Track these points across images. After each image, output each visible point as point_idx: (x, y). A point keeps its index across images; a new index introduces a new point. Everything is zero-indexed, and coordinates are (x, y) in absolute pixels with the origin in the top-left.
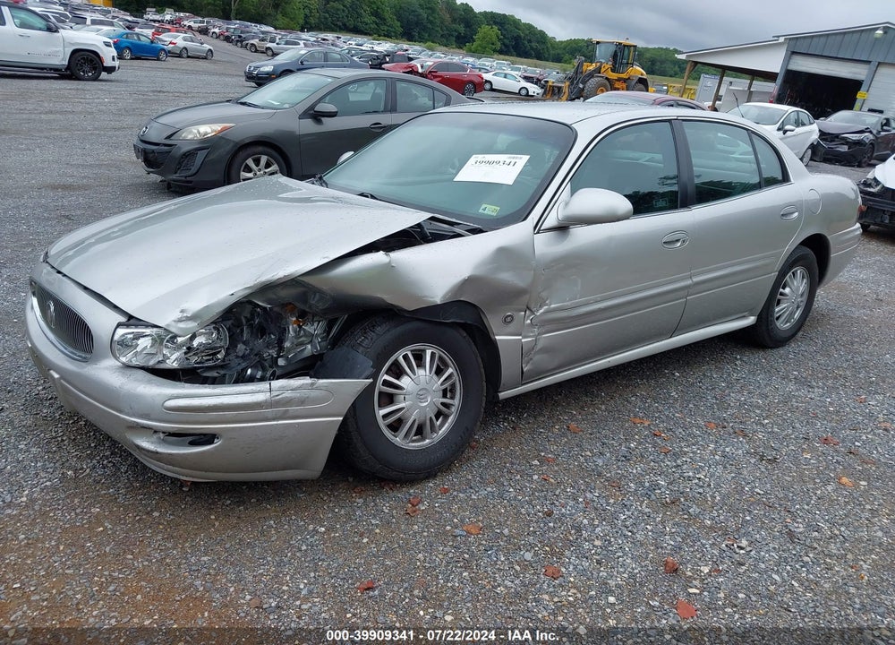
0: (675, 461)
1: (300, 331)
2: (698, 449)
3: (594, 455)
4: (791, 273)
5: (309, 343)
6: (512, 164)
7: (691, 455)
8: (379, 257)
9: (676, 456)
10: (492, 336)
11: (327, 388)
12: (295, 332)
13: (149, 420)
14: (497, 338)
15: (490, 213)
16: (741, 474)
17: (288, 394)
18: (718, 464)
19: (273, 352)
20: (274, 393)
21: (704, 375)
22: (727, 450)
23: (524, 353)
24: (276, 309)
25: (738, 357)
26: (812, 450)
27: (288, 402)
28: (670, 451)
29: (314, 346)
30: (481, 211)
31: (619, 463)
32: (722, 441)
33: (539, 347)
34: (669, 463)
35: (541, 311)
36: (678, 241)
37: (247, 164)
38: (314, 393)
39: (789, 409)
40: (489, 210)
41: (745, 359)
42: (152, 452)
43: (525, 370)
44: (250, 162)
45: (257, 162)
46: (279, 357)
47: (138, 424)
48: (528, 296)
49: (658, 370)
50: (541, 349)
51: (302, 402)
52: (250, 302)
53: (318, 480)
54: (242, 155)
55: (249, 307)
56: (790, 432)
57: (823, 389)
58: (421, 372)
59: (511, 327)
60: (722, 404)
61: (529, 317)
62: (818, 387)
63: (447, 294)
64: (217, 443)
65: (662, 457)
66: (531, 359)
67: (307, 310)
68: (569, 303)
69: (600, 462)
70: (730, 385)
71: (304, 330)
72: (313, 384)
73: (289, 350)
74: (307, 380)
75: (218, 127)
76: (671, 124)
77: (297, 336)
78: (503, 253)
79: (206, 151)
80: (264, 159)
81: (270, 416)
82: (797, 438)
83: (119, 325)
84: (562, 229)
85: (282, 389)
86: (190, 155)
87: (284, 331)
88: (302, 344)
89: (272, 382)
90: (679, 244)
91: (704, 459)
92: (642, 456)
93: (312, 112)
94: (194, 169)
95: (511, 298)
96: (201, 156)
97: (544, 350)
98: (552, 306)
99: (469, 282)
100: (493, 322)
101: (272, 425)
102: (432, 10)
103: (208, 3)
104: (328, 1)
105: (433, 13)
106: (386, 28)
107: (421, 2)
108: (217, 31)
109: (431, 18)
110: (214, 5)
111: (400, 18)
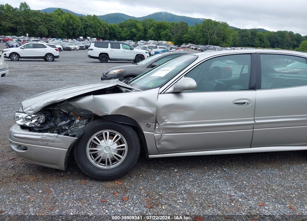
6: (169, 70)
10: (142, 131)
11: (62, 138)
12: (78, 122)
17: (48, 138)
20: (43, 137)
30: (148, 86)
33: (162, 139)
35: (163, 124)
38: (58, 139)
40: (151, 85)
43: (158, 147)
59: (150, 129)
61: (157, 126)
64: (27, 150)
66: (160, 143)
72: (57, 136)
74: (55, 135)
75: (119, 70)
85: (46, 136)
90: (245, 104)
93: (151, 66)
97: (165, 140)
98: (168, 123)
100: (142, 126)
101: (43, 147)
102: (283, 37)
103: (202, 41)
104: (243, 37)
105: (284, 38)
106: (264, 44)
107: (279, 34)
108: (199, 48)
109: (283, 40)
110: (203, 41)
111: (270, 40)
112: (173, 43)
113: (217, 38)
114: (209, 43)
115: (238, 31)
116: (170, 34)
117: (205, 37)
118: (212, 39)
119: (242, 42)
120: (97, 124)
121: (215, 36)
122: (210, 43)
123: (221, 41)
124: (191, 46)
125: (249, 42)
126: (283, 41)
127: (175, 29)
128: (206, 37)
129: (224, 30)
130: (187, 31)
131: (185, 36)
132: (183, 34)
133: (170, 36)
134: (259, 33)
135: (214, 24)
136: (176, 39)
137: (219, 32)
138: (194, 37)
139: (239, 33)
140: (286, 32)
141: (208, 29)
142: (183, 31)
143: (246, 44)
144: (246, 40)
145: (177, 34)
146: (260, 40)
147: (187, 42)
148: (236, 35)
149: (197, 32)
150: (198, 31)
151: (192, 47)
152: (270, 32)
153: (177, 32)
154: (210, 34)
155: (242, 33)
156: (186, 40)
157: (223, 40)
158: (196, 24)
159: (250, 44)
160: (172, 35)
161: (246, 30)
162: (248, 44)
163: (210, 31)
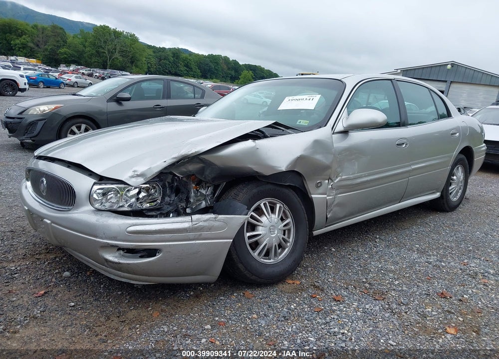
0: (325, 319)
1: (198, 193)
2: (345, 307)
3: (259, 317)
4: (456, 168)
5: (203, 200)
6: (311, 99)
7: (339, 312)
8: (250, 143)
9: (327, 314)
10: (309, 195)
11: (223, 221)
12: (194, 193)
13: (116, 240)
14: (313, 196)
15: (304, 124)
16: (377, 327)
17: (201, 224)
18: (359, 319)
19: (183, 205)
20: (194, 223)
21: (353, 250)
22: (367, 306)
23: (328, 205)
24: (185, 179)
25: (378, 237)
26: (433, 303)
27: (201, 229)
28: (322, 309)
29: (206, 202)
30: (298, 123)
31: (279, 323)
32: (363, 300)
33: (336, 202)
34: (320, 321)
35: (337, 180)
36: (403, 144)
37: (72, 130)
38: (217, 224)
39: (414, 272)
40: (304, 123)
41: (383, 237)
42: (116, 263)
43: (328, 216)
44: (74, 128)
45: (79, 128)
46: (187, 207)
47: (108, 243)
48: (330, 171)
49: (320, 247)
50: (336, 204)
51: (210, 229)
52: (171, 173)
53: (215, 283)
54: (68, 124)
55: (171, 176)
56: (415, 289)
57: (437, 256)
58: (273, 216)
59: (321, 190)
60: (366, 271)
61: (330, 183)
62: (434, 255)
63: (288, 166)
64: (158, 256)
65: (314, 316)
66: (332, 210)
67: (203, 179)
68: (351, 176)
69: (263, 323)
70: (371, 256)
71: (200, 192)
72: (215, 218)
73: (193, 204)
74: (212, 216)
75: (53, 107)
76: (392, 82)
77: (196, 196)
78: (317, 143)
79: (44, 121)
80: (83, 127)
81: (191, 238)
82: (421, 294)
83: (95, 184)
84: (345, 132)
85: (198, 220)
86: (33, 124)
87: (189, 192)
88: (199, 200)
89: (192, 216)
90: (404, 146)
91: (348, 316)
92: (299, 316)
93: (115, 98)
94: (35, 133)
95: (321, 171)
96: (40, 124)
97: (339, 205)
98: (343, 177)
99: (300, 159)
100: (310, 186)
101: (193, 243)
102: (217, 63)
103: (96, 62)
104: (160, 60)
105: (218, 65)
106: (192, 73)
107: (211, 59)
108: (97, 74)
109: (216, 68)
110: (98, 63)
111: (199, 68)
112: (40, 61)
113: (121, 59)
114: (108, 66)
115: (152, 50)
116: (31, 45)
117: (100, 56)
118: (113, 59)
119: (160, 67)
120: (255, 191)
121: (117, 55)
122: (110, 67)
123: (129, 64)
124: (78, 69)
125: (171, 67)
126: (216, 70)
127: (41, 36)
128: (103, 56)
129: (133, 46)
130: (65, 42)
131: (62, 50)
132: (59, 47)
133: (31, 49)
134: (184, 55)
135: (114, 35)
136: (45, 55)
137: (124, 49)
138: (81, 53)
139: (154, 52)
140: (219, 56)
141: (105, 42)
142: (58, 41)
143: (167, 71)
144: (166, 64)
145: (46, 47)
146: (187, 66)
147: (68, 63)
148: (150, 55)
149: (85, 46)
150: (87, 44)
151: (81, 71)
152: (198, 55)
153: (46, 43)
154: (109, 51)
155: (160, 52)
156: (66, 58)
157: (132, 62)
158: (82, 31)
159: (173, 71)
160: (36, 48)
161: (164, 49)
162: (170, 71)
163: (108, 46)
